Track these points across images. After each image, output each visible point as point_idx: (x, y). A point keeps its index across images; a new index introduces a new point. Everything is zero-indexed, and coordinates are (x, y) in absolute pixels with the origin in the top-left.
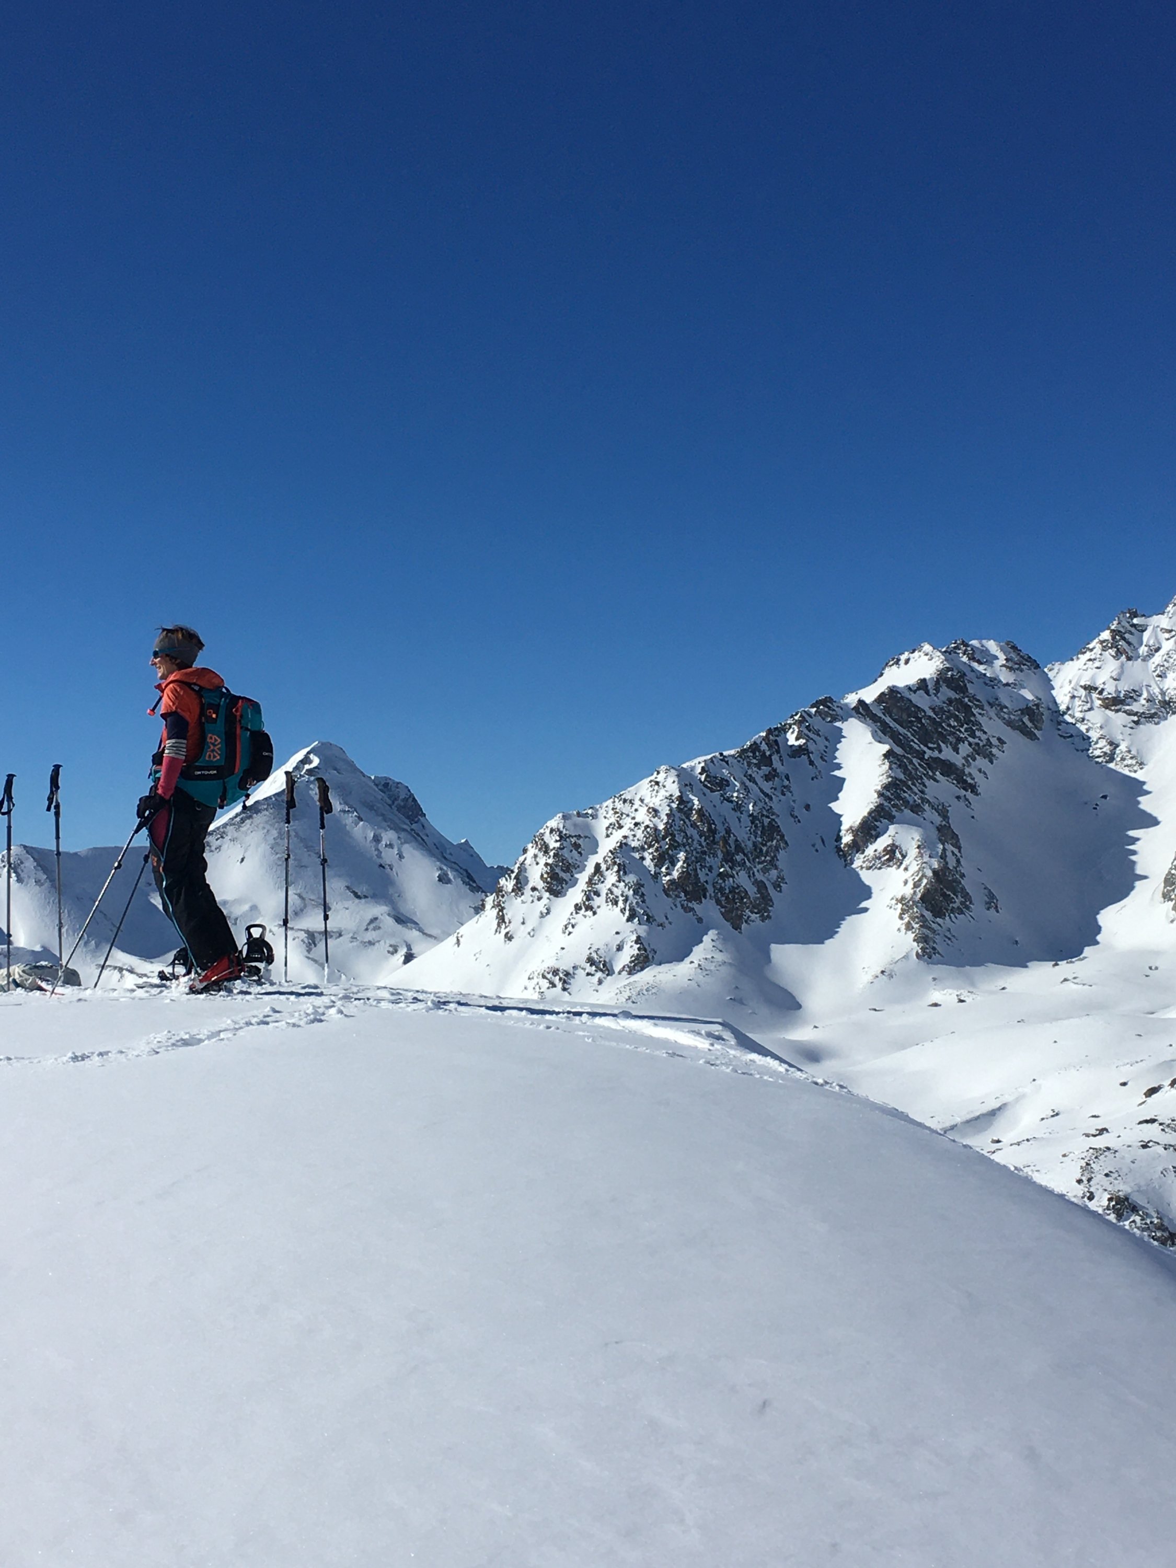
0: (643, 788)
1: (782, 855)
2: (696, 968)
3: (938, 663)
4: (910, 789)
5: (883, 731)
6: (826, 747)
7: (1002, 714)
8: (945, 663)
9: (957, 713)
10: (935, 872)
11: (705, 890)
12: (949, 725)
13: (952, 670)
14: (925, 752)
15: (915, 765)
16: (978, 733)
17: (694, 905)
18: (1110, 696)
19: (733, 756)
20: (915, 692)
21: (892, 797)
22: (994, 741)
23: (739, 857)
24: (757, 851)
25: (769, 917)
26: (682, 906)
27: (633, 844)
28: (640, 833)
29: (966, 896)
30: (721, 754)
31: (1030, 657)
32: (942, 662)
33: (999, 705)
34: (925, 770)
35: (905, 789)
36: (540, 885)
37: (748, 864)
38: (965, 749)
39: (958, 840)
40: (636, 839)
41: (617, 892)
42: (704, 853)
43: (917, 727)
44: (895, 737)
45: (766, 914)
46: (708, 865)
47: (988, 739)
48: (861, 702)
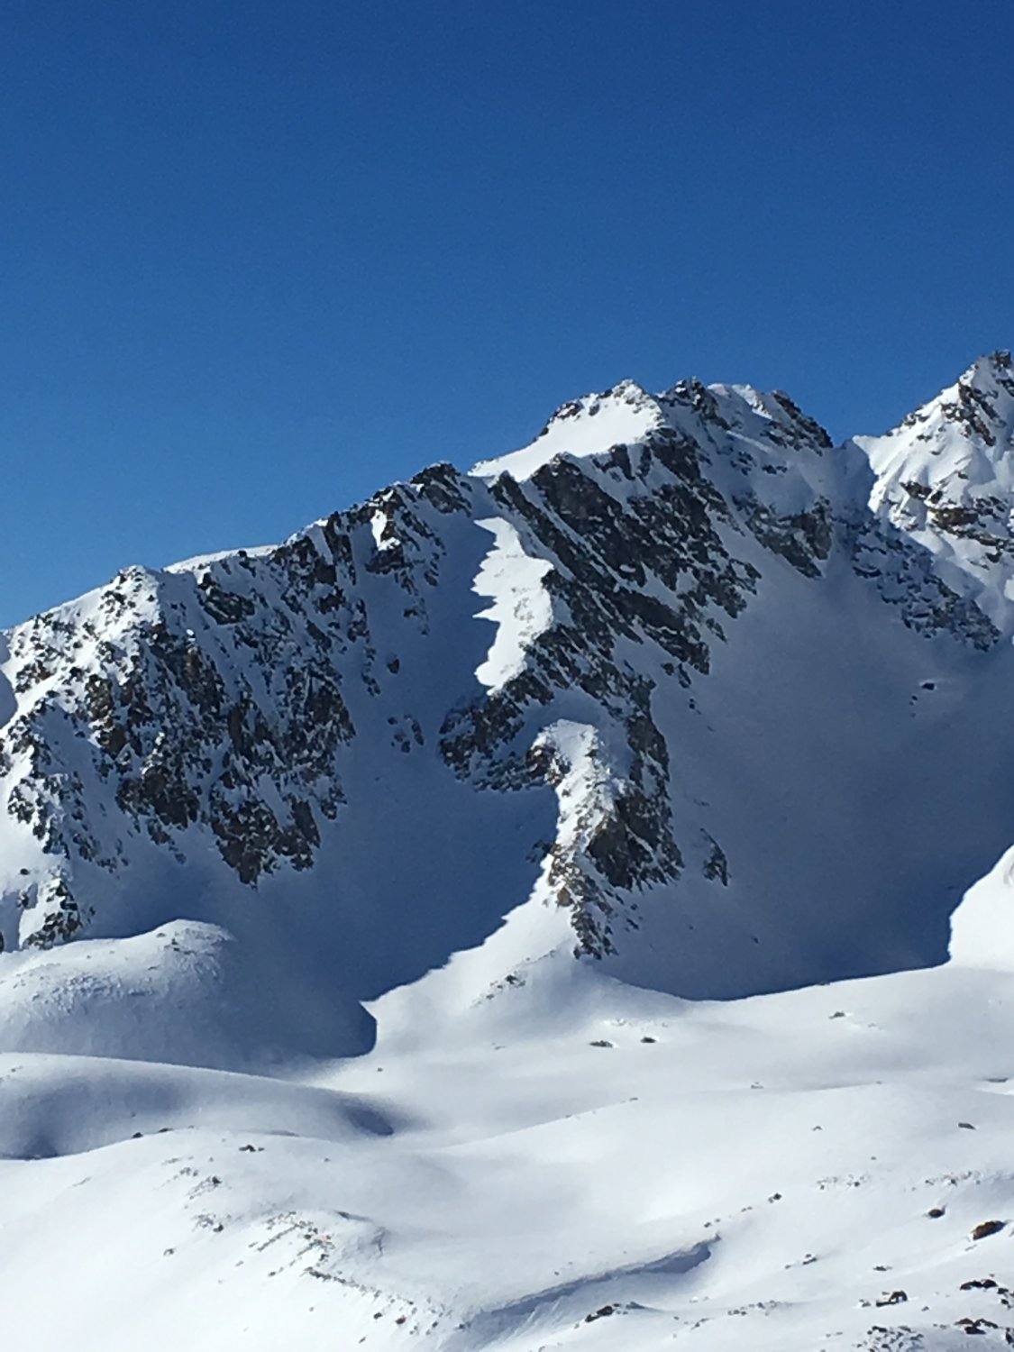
0: (92, 607)
1: (342, 749)
2: (167, 947)
3: (650, 420)
4: (582, 644)
5: (541, 537)
6: (437, 557)
7: (758, 523)
8: (663, 420)
9: (677, 514)
10: (619, 804)
11: (194, 803)
12: (662, 536)
13: (674, 435)
14: (614, 581)
15: (594, 603)
16: (712, 555)
17: (170, 829)
18: (951, 507)
19: (262, 559)
20: (604, 469)
21: (551, 659)
22: (741, 572)
23: (261, 749)
24: (295, 739)
25: (309, 863)
26: (150, 830)
27: (70, 708)
28: (80, 689)
29: (672, 852)
30: (243, 554)
31: (814, 424)
32: (656, 419)
34: (613, 614)
35: (574, 645)
37: (277, 762)
38: (685, 580)
39: (662, 747)
40: (72, 699)
41: (30, 795)
42: (198, 735)
43: (604, 533)
44: (562, 549)
45: (304, 857)
46: (202, 757)
47: (730, 568)
48: (506, 479)
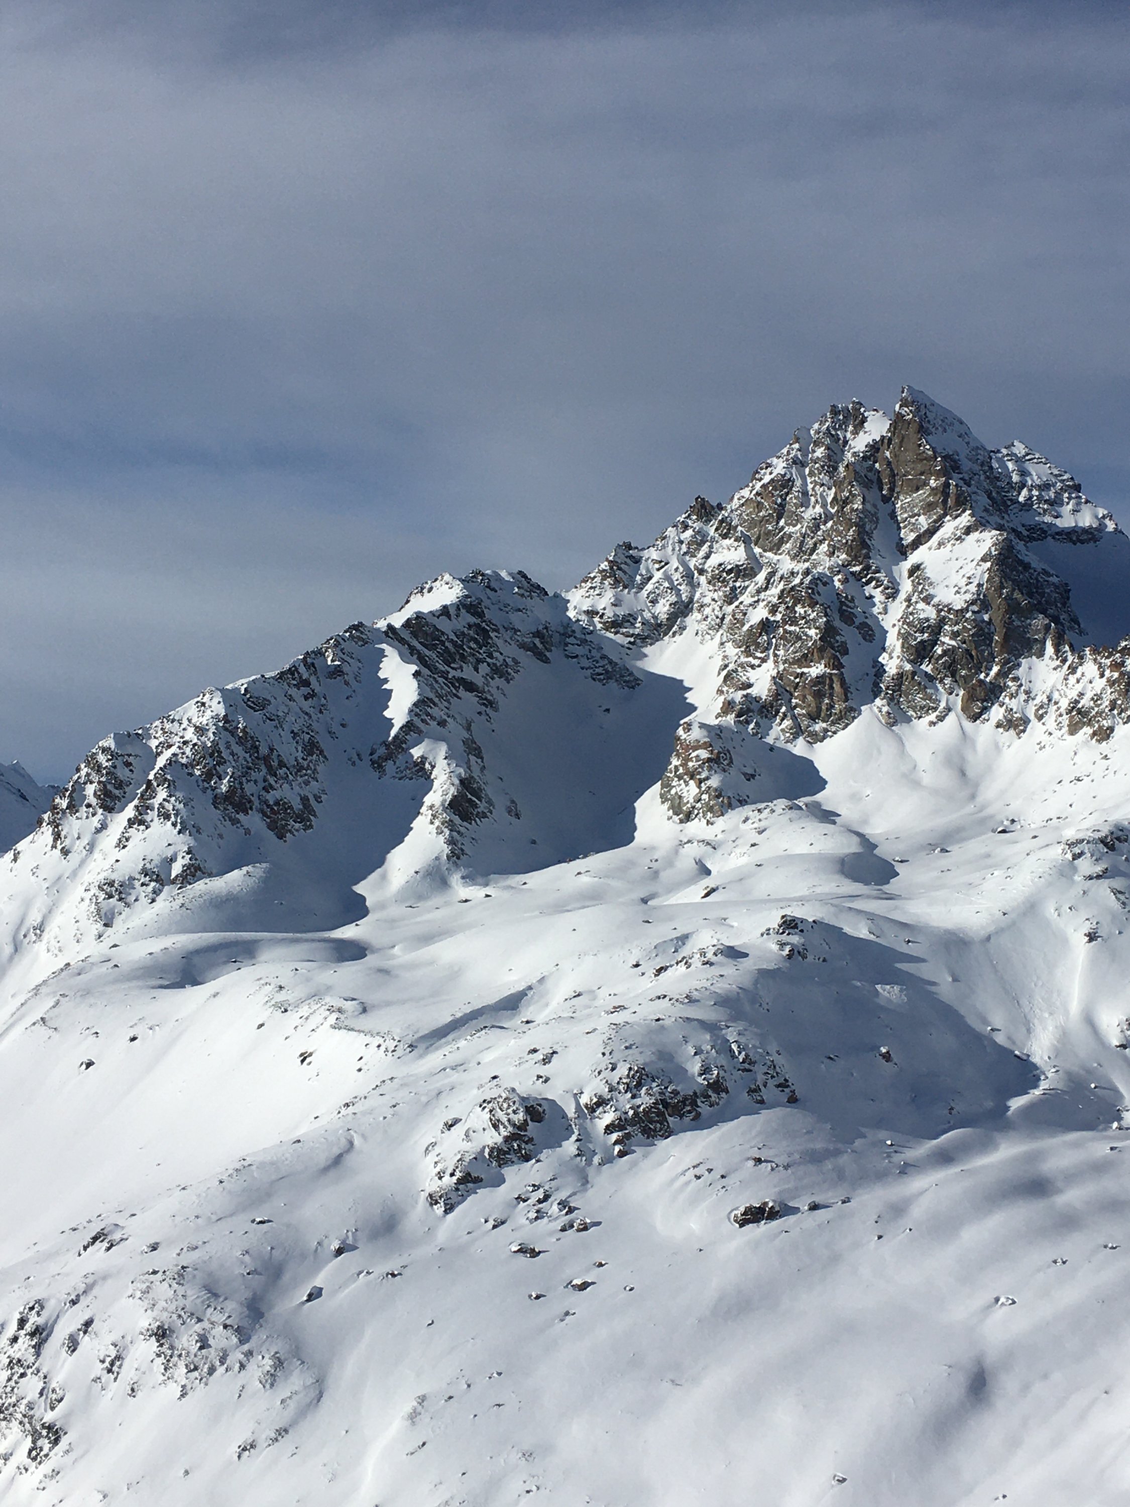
0: (190, 710)
1: (322, 768)
2: (245, 875)
3: (458, 591)
4: (435, 704)
5: (410, 653)
6: (360, 669)
7: (516, 636)
8: (464, 591)
9: (476, 636)
10: (462, 781)
11: (251, 802)
12: (470, 648)
13: (471, 597)
14: (448, 672)
15: (440, 684)
16: (496, 654)
17: (241, 817)
18: (610, 620)
19: (273, 678)
20: (438, 617)
21: (421, 713)
22: (509, 661)
23: (282, 772)
24: (298, 766)
25: (311, 826)
26: (230, 818)
27: (184, 761)
28: (188, 750)
29: (490, 802)
30: (263, 676)
31: (539, 586)
32: (461, 590)
33: (512, 629)
34: (449, 688)
35: (432, 705)
36: (93, 801)
37: (291, 778)
38: (484, 668)
39: (480, 752)
40: (184, 756)
41: (169, 807)
42: (249, 768)
43: (441, 649)
44: (422, 660)
45: (308, 823)
46: (253, 779)
47: (504, 660)
48: (390, 627)
